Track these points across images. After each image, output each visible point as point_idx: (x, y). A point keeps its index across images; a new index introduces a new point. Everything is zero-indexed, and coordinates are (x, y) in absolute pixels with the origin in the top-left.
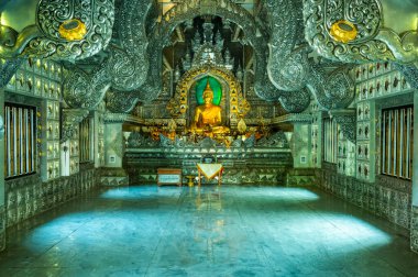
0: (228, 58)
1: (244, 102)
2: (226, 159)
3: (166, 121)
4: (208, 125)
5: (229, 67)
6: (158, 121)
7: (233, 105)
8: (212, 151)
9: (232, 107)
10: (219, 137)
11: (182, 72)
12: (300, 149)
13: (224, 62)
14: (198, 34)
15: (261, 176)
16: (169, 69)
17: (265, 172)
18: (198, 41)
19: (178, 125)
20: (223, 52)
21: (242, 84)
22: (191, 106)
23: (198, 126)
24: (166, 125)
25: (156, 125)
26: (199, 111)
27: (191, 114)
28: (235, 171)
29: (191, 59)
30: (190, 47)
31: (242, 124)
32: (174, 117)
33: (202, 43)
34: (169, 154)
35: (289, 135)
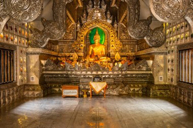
0: (109, 16)
1: (119, 42)
2: (109, 78)
3: (71, 54)
4: (97, 56)
5: (109, 22)
6: (67, 54)
7: (112, 44)
8: (100, 73)
9: (111, 46)
10: (104, 64)
11: (81, 25)
12: (159, 71)
13: (107, 18)
14: (91, 2)
15: (132, 89)
16: (73, 23)
17: (134, 87)
18: (91, 6)
19: (79, 56)
20: (106, 13)
21: (117, 32)
22: (86, 45)
23: (91, 56)
24: (72, 56)
25: (66, 57)
26: (91, 48)
27: (86, 50)
28: (115, 86)
29: (87, 17)
30: (86, 10)
31: (117, 56)
32: (76, 52)
33: (93, 7)
34: (71, 75)
35: (150, 62)
